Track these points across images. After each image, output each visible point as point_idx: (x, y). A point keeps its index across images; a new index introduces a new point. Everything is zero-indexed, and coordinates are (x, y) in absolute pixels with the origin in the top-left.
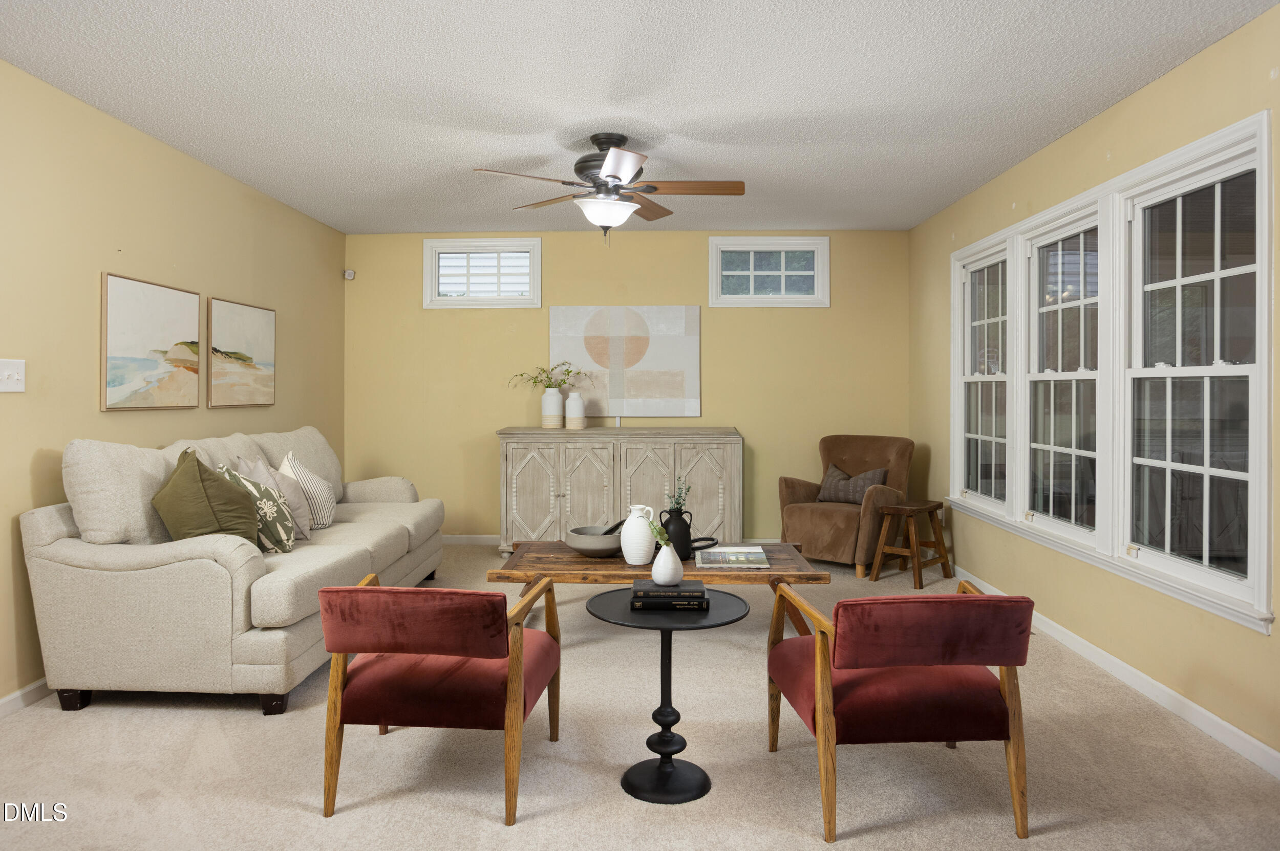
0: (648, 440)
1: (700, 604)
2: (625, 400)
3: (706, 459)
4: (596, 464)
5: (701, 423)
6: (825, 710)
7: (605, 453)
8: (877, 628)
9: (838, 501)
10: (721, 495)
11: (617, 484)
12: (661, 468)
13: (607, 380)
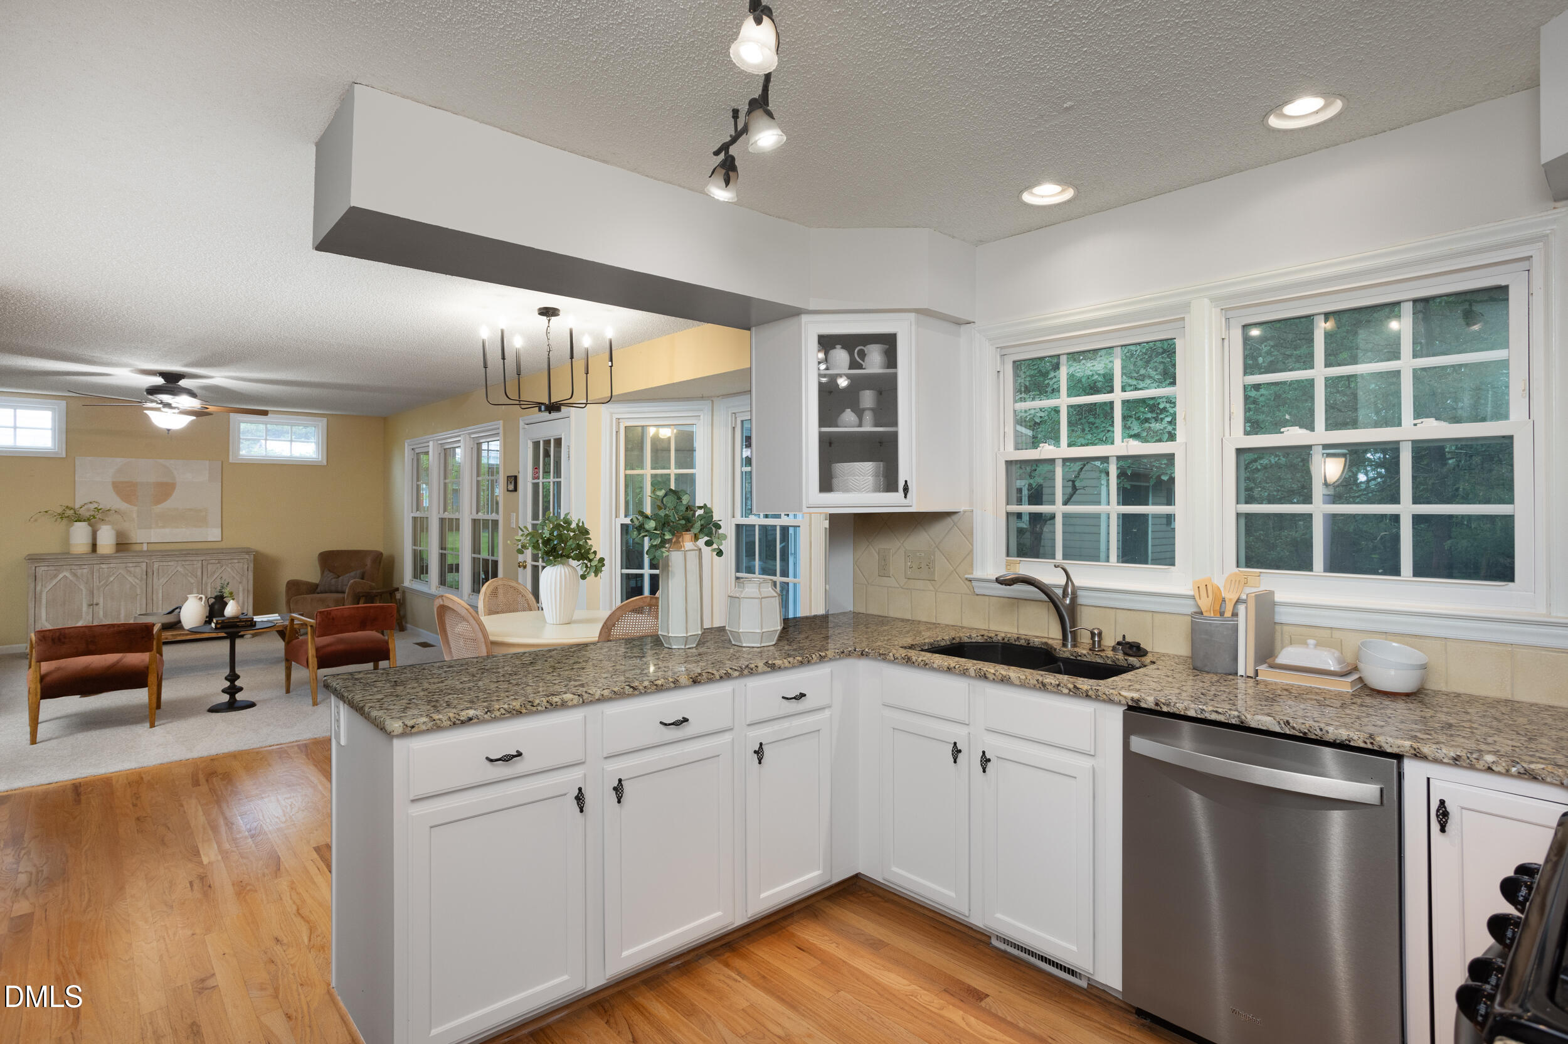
0: (177, 559)
1: (252, 623)
2: (152, 530)
3: (229, 570)
4: (129, 579)
5: (223, 545)
6: (313, 656)
7: (138, 570)
8: (333, 619)
9: (331, 592)
10: (241, 594)
11: (149, 590)
12: (189, 579)
13: (135, 515)
